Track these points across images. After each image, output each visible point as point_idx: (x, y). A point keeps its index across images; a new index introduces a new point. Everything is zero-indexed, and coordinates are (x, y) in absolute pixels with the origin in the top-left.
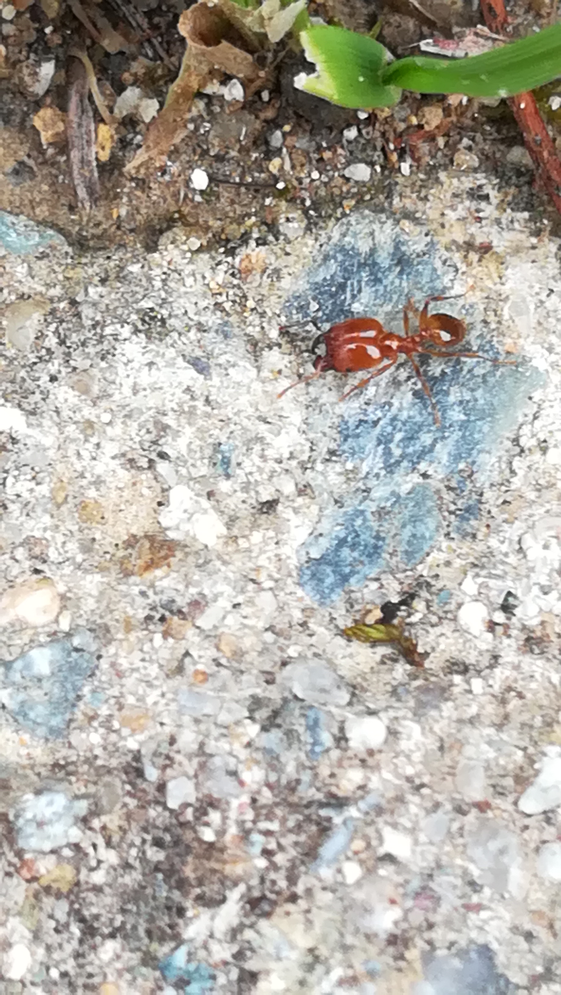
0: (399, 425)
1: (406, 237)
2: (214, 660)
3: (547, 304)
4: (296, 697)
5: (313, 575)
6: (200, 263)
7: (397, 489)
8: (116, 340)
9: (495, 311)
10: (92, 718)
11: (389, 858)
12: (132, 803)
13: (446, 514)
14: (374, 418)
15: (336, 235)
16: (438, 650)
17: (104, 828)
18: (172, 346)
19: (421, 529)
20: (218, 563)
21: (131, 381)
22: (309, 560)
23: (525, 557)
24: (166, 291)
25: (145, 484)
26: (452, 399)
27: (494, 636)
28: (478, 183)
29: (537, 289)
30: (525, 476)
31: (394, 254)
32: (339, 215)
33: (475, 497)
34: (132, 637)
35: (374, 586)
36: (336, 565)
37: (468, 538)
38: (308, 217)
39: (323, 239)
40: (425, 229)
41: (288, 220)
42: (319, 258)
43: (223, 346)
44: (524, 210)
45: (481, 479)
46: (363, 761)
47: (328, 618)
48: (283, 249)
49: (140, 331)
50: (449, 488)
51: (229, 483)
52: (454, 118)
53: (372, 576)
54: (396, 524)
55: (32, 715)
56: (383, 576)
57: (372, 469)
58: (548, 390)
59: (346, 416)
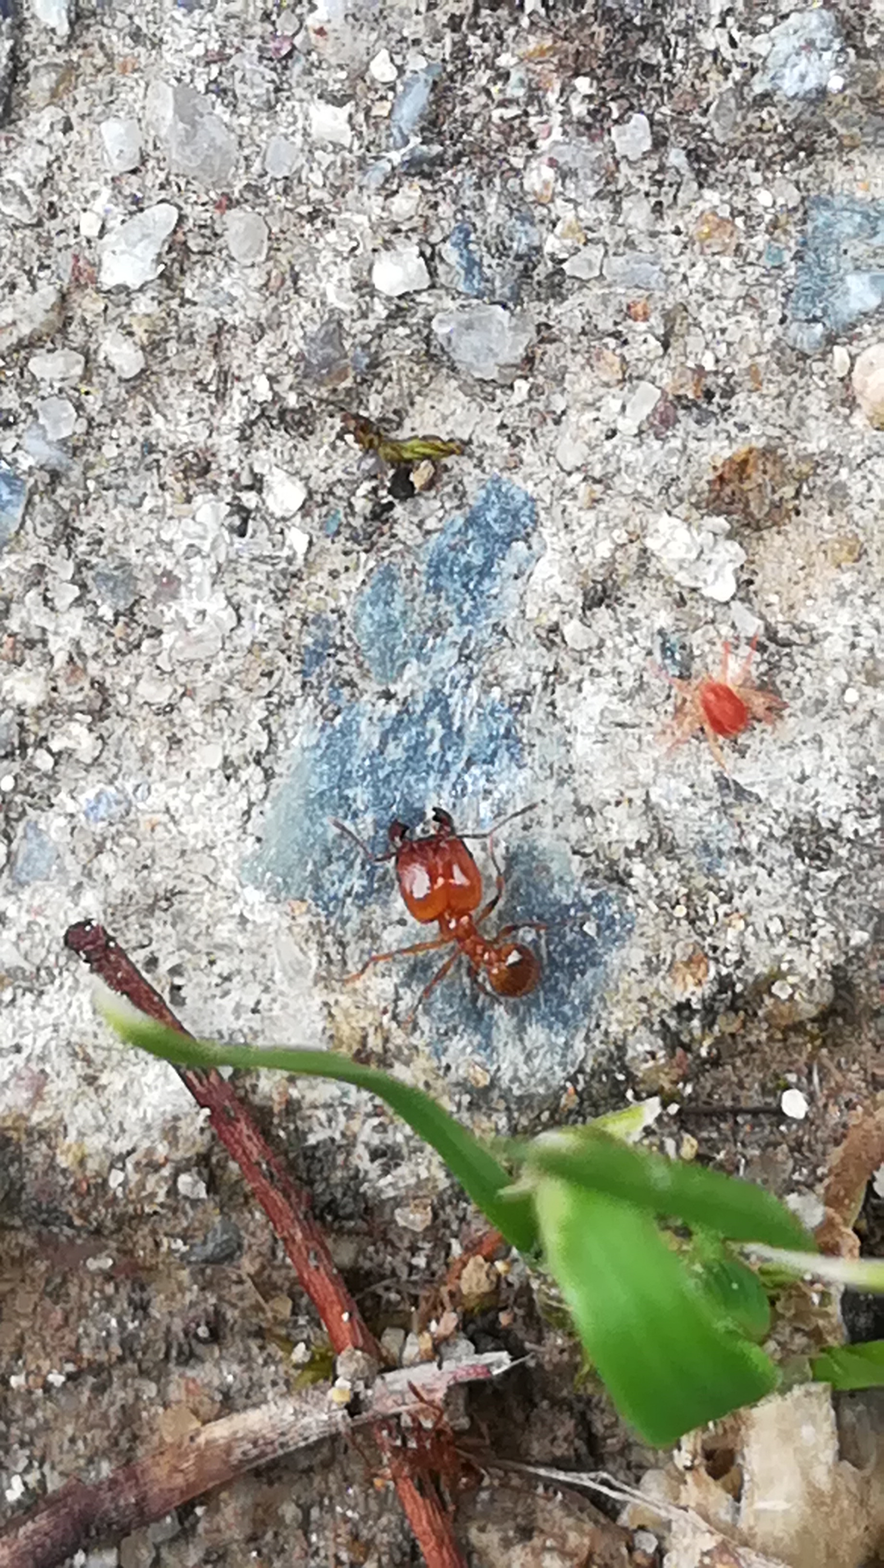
0: (436, 764)
1: (478, 1058)
2: (625, 342)
3: (257, 989)
4: (505, 307)
5: (516, 516)
6: (765, 957)
7: (423, 668)
8: (860, 809)
9: (330, 961)
10: (775, 225)
11: (339, 102)
12: (696, 117)
13: (348, 644)
14: (475, 770)
15: (579, 1045)
16: (326, 447)
17: (727, 72)
18: (778, 813)
19: (378, 613)
20: (649, 493)
21: (827, 753)
22: (526, 538)
23: (228, 598)
24: (805, 901)
25: (776, 609)
26: (369, 817)
27: (251, 470)
28: (389, 1178)
29: (276, 1006)
30: (248, 722)
31: (490, 1027)
32: (580, 1077)
33: (314, 680)
34: (745, 362)
35: (431, 524)
36: (488, 535)
37: (311, 617)
38: (624, 1068)
39: (597, 1036)
40: (453, 1076)
41: (653, 1055)
42: (596, 1005)
43: (707, 830)
44: (315, 1147)
45: (306, 709)
46: (397, 231)
47: (486, 463)
48: (651, 1007)
49: (830, 831)
50: (351, 683)
51: (657, 626)
52: (444, 1291)
53: (436, 535)
54: (415, 617)
55: (858, 218)
56: (420, 540)
57: (464, 695)
58: (236, 857)
59: (515, 769)
